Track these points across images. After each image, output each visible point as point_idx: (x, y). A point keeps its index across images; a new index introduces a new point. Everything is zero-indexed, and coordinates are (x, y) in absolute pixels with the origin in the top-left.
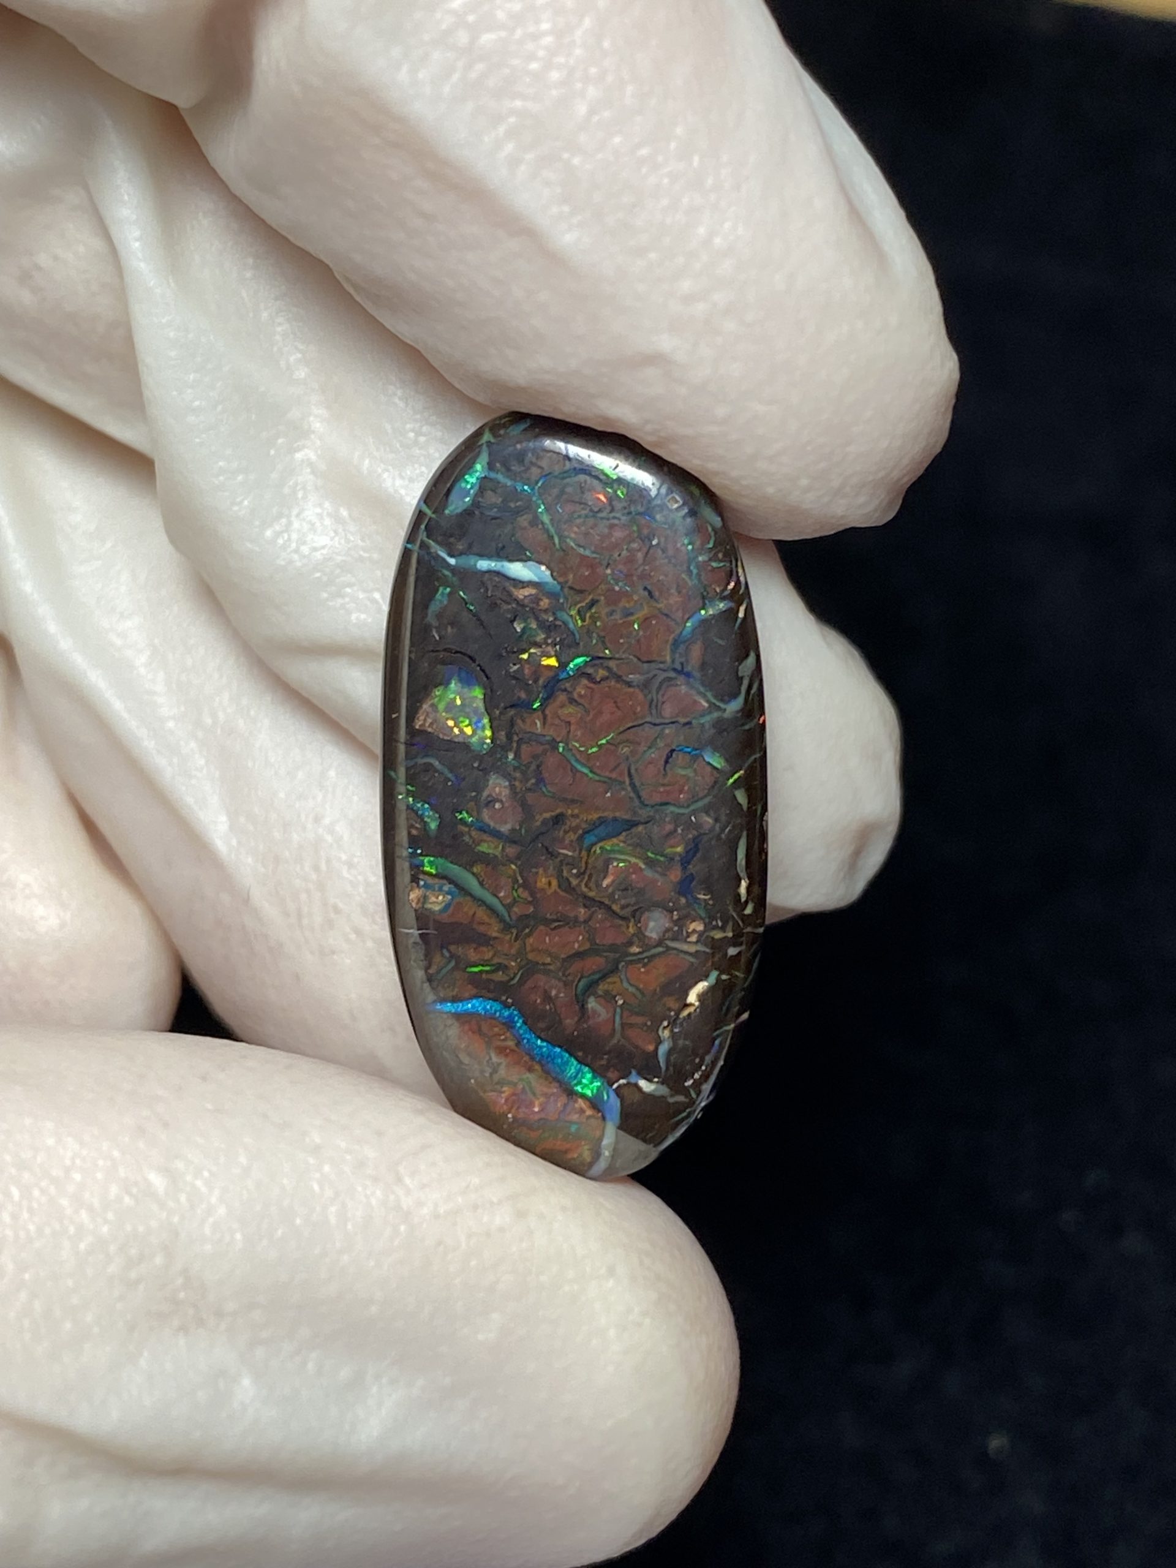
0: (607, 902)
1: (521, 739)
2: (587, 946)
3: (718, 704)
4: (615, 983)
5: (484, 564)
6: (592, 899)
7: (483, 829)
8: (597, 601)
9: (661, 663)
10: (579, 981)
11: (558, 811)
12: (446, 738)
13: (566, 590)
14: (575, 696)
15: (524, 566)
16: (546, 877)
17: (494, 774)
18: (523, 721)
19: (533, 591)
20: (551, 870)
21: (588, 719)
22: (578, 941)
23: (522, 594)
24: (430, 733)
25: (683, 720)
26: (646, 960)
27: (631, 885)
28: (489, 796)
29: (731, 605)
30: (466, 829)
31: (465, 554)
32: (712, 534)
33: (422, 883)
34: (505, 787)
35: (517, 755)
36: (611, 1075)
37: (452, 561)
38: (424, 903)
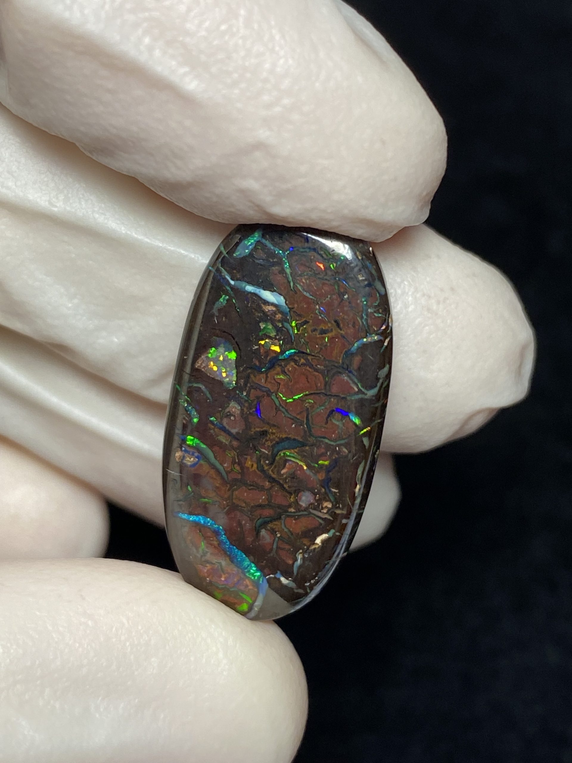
0: (281, 482)
1: (252, 386)
2: (267, 503)
3: (363, 390)
4: (276, 525)
5: (250, 288)
6: (273, 479)
7: (223, 429)
8: (308, 322)
9: (337, 362)
10: (258, 519)
11: (265, 429)
12: (211, 376)
13: (292, 313)
14: (286, 371)
15: (271, 293)
16: (251, 461)
17: (233, 401)
18: (255, 377)
19: (274, 309)
20: (254, 459)
21: (290, 384)
22: (262, 498)
23: (268, 308)
24: (202, 371)
25: (342, 396)
26: (297, 517)
27: (296, 476)
28: (229, 412)
29: (382, 338)
30: (213, 427)
31: (240, 280)
32: (379, 298)
33: (183, 449)
34: (238, 410)
35: (248, 395)
36: (266, 571)
37: (232, 282)
38: (182, 460)
